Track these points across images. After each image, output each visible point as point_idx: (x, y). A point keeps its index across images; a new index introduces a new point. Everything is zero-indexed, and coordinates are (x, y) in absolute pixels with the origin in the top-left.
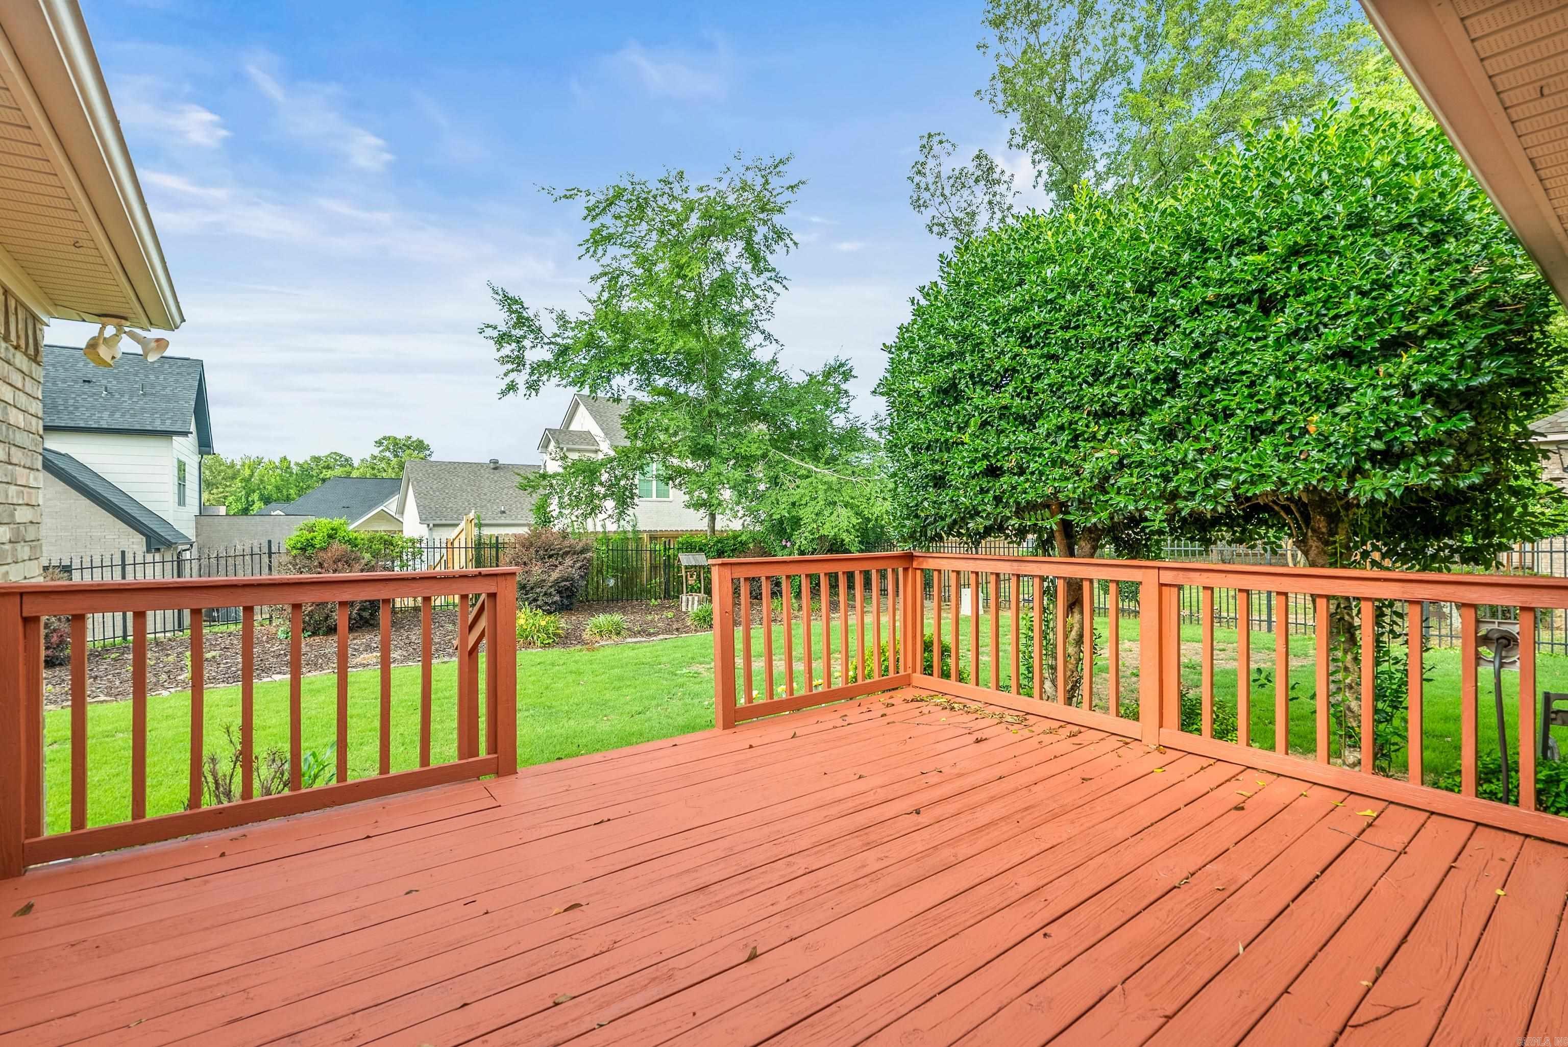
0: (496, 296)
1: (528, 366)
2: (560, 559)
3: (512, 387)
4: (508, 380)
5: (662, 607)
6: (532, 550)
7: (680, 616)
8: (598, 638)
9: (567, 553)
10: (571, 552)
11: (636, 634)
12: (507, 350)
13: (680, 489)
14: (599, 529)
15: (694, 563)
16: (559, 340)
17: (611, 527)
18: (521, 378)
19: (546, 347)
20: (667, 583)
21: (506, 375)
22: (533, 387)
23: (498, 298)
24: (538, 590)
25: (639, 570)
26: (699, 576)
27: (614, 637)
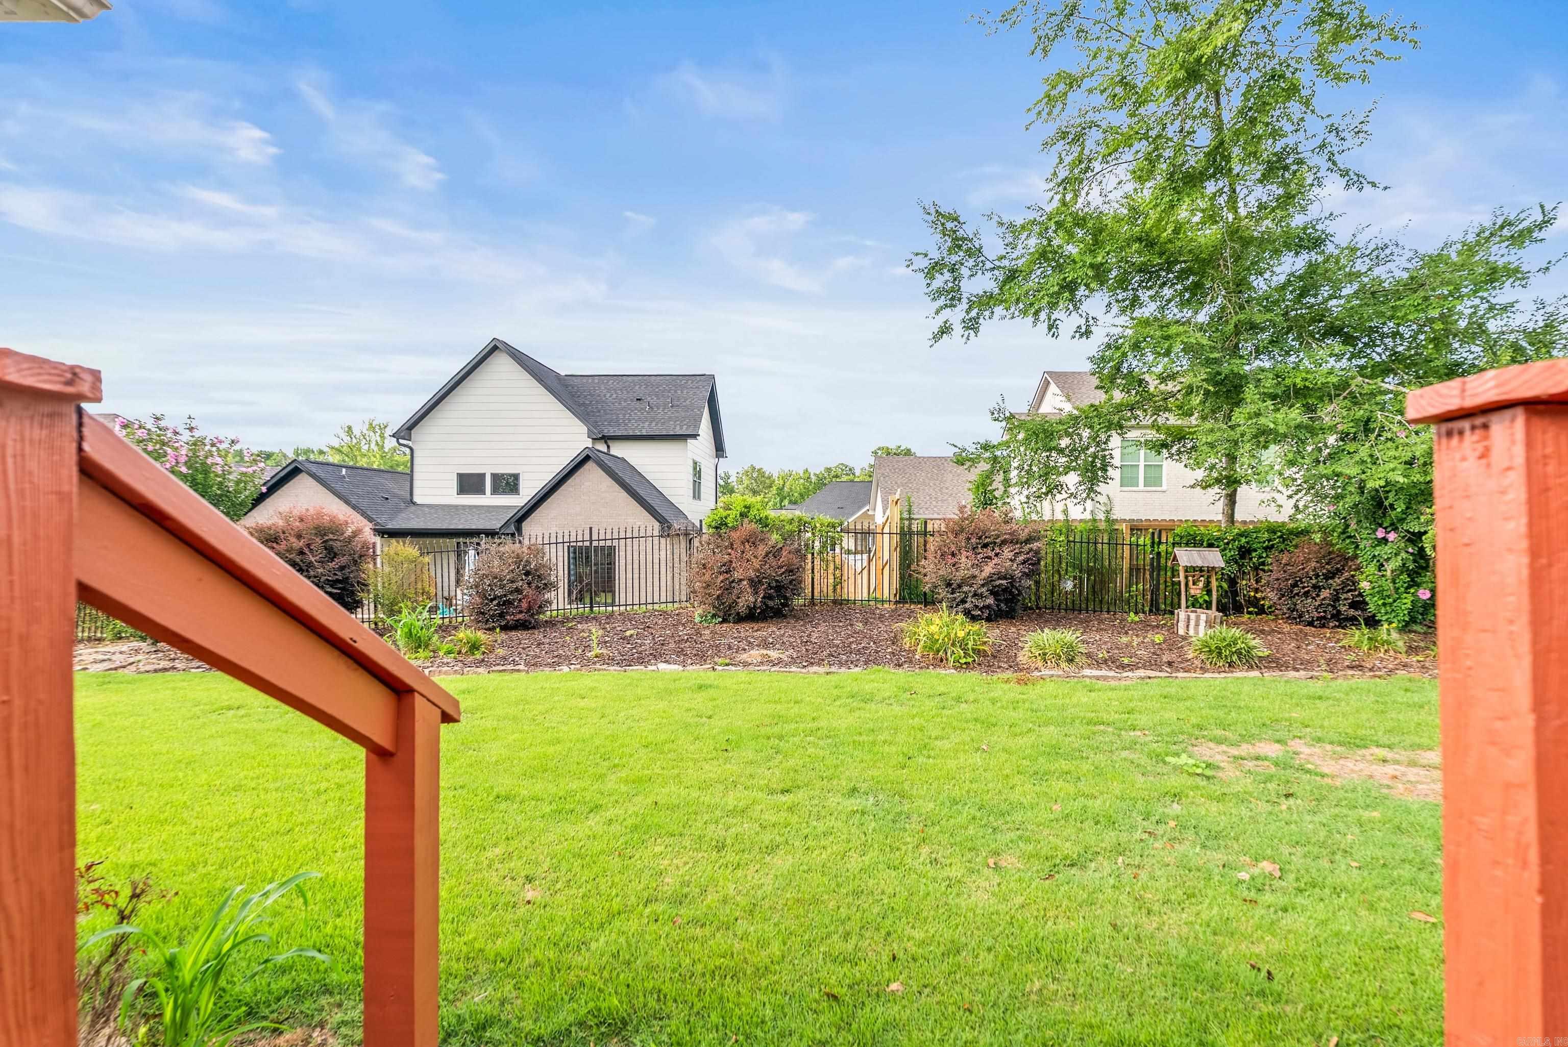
0: (927, 217)
1: (965, 301)
2: (997, 550)
3: (945, 330)
4: (939, 321)
5: (1146, 626)
6: (962, 537)
7: (1175, 642)
8: (1040, 664)
9: (1004, 542)
10: (1013, 541)
11: (1099, 664)
12: (939, 281)
13: (1179, 460)
14: (1060, 516)
15: (1199, 563)
16: (1005, 263)
17: (1077, 513)
18: (956, 315)
19: (989, 275)
20: (1155, 591)
21: (937, 312)
22: (972, 325)
23: (932, 218)
24: (965, 589)
25: (1114, 572)
26: (1208, 583)
27: (1064, 665)
